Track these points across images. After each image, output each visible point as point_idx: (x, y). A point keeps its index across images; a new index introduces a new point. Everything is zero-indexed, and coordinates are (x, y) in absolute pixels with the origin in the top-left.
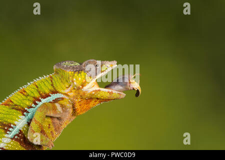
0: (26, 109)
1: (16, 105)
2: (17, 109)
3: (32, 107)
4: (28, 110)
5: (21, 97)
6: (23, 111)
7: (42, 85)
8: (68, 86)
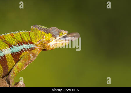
0: (12, 45)
1: (6, 41)
2: (6, 43)
3: (16, 46)
4: (13, 46)
5: (10, 37)
6: (10, 46)
7: (24, 35)
8: (38, 40)
